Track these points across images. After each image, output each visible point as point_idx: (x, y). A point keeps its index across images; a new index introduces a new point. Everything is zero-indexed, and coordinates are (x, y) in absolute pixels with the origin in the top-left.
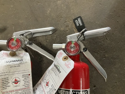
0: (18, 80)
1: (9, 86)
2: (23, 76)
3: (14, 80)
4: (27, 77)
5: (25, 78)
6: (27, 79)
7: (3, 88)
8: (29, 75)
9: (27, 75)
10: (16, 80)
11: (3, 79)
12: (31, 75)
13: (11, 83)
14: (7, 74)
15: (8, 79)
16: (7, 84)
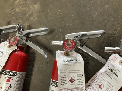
0: (74, 79)
1: (66, 84)
2: (78, 76)
3: (70, 79)
4: (81, 77)
5: (79, 78)
6: (81, 79)
7: (62, 85)
8: (83, 75)
9: (81, 75)
10: (71, 79)
11: (61, 76)
12: (84, 75)
13: (67, 81)
14: (64, 72)
15: (65, 77)
16: (64, 82)
